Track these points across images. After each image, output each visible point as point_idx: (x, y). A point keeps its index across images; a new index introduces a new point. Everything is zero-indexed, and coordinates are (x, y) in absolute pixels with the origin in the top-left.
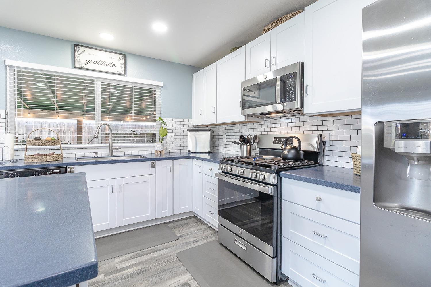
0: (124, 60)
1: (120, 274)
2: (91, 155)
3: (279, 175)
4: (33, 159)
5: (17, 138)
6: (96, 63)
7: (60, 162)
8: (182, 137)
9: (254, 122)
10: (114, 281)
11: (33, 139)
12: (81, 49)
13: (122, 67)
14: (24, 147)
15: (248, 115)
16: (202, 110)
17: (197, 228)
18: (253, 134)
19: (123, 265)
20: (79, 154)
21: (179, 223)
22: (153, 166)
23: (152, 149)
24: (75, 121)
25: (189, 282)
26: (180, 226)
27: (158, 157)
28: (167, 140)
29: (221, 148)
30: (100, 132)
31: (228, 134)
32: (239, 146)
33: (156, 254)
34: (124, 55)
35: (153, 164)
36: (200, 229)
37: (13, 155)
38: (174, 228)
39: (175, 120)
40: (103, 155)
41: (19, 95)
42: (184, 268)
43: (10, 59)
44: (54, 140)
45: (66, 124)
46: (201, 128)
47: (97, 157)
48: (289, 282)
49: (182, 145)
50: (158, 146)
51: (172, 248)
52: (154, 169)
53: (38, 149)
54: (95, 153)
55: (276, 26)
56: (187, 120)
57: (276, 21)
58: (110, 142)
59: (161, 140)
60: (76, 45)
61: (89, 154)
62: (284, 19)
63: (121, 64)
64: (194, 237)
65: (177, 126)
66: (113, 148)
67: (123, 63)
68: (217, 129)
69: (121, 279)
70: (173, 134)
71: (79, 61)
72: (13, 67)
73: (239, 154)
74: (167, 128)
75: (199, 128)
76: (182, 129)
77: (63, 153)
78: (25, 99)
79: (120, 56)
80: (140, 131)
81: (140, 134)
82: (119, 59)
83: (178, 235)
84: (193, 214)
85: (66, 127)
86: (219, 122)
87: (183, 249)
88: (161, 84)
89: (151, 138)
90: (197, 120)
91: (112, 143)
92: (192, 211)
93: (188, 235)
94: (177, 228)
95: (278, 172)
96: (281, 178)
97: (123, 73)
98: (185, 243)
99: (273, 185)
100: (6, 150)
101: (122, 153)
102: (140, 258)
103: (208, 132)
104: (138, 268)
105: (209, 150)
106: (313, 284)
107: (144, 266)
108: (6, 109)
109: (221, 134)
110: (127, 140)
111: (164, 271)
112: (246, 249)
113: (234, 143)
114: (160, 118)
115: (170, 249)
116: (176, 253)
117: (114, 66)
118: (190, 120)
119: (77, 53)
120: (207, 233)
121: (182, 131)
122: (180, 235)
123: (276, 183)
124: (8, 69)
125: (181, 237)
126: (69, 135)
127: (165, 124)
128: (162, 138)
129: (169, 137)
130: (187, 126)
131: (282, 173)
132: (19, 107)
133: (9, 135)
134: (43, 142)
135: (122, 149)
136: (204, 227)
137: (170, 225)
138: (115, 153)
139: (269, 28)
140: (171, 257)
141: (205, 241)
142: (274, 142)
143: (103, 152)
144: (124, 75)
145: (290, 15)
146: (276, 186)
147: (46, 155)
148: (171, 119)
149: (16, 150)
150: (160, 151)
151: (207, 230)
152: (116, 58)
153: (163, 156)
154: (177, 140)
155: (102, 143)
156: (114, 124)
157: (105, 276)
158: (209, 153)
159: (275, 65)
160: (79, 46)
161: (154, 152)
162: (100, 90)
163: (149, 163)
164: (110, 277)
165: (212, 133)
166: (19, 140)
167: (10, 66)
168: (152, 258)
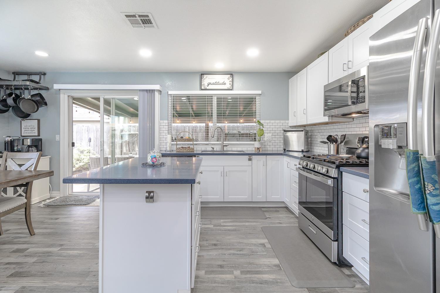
0: (231, 78)
1: (222, 228)
2: (211, 149)
3: (339, 170)
4: (180, 150)
5: (172, 137)
6: (214, 84)
7: (192, 153)
8: (279, 137)
9: (339, 122)
10: (218, 230)
11: (180, 138)
12: (205, 76)
13: (230, 84)
14: (176, 143)
15: (332, 116)
16: (296, 112)
17: (285, 215)
18: (340, 134)
19: (225, 224)
20: (203, 148)
21: (271, 209)
22: (250, 159)
23: (252, 146)
24: (204, 125)
25: (265, 244)
26: (271, 211)
27: (256, 153)
28: (265, 139)
29: (317, 148)
30: (216, 133)
31: (322, 134)
32: (326, 145)
33: (247, 224)
34: (232, 74)
35: (250, 158)
36: (287, 217)
37: (171, 147)
38: (266, 211)
39: (272, 121)
40: (218, 150)
41: (174, 109)
42: (265, 236)
43: (170, 90)
44: (189, 139)
45: (199, 127)
46: (298, 128)
47: (214, 151)
48: (353, 268)
49: (279, 144)
50: (257, 144)
51: (260, 223)
52: (250, 162)
53: (183, 144)
54: (213, 148)
55: (354, 30)
56: (284, 121)
57: (354, 26)
58: (222, 140)
59: (259, 140)
60: (202, 74)
61: (209, 148)
62: (360, 23)
63: (230, 81)
64: (280, 221)
65: (274, 127)
66: (224, 145)
67: (231, 80)
68: (313, 129)
69: (222, 230)
70: (270, 134)
71: (204, 84)
72: (171, 95)
73: (326, 152)
74: (263, 129)
75: (295, 128)
76: (279, 129)
77: (194, 147)
78: (176, 111)
79: (229, 76)
80: (252, 131)
81: (252, 134)
82: (228, 78)
83: (267, 216)
84: (285, 205)
85: (198, 129)
86: (309, 123)
87: (268, 226)
88: (259, 92)
89: (251, 137)
90: (292, 122)
91: (223, 141)
92: (283, 202)
93: (275, 218)
94: (269, 212)
95: (338, 167)
96: (342, 172)
97: (231, 88)
98: (271, 222)
99: (334, 178)
100: (168, 144)
101: (230, 149)
102: (236, 223)
103: (302, 132)
104: (234, 228)
105: (303, 149)
106: (364, 267)
107: (238, 228)
108: (168, 120)
109: (316, 134)
110: (242, 139)
111: (250, 234)
112: (316, 232)
113: (321, 142)
114: (258, 121)
115: (258, 223)
116: (262, 226)
117: (225, 84)
118: (287, 121)
119: (202, 80)
120: (293, 220)
121: (279, 132)
122: (269, 216)
123: (337, 176)
124: (169, 96)
125: (269, 218)
126: (201, 135)
127: (263, 125)
128: (260, 137)
129: (267, 136)
130: (284, 127)
131: (342, 169)
132: (174, 116)
133: (169, 135)
134: (184, 140)
135: (229, 146)
136: (292, 216)
137: (263, 209)
138: (225, 149)
139: (349, 32)
140: (257, 228)
141: (287, 225)
142: (358, 142)
143: (217, 148)
144: (232, 90)
145: (366, 19)
146: (336, 180)
147: (186, 148)
148: (268, 121)
149: (172, 145)
150: (258, 148)
151: (294, 218)
152: (226, 79)
153: (261, 152)
154: (274, 139)
155: (217, 141)
156: (231, 125)
157: (214, 226)
158: (302, 151)
159: (352, 69)
160: (203, 74)
161: (254, 149)
162: (216, 103)
163: (247, 157)
164: (216, 228)
165: (307, 133)
166: (174, 139)
167: (170, 95)
168: (244, 225)
